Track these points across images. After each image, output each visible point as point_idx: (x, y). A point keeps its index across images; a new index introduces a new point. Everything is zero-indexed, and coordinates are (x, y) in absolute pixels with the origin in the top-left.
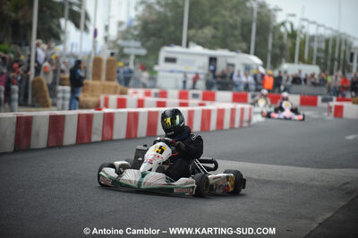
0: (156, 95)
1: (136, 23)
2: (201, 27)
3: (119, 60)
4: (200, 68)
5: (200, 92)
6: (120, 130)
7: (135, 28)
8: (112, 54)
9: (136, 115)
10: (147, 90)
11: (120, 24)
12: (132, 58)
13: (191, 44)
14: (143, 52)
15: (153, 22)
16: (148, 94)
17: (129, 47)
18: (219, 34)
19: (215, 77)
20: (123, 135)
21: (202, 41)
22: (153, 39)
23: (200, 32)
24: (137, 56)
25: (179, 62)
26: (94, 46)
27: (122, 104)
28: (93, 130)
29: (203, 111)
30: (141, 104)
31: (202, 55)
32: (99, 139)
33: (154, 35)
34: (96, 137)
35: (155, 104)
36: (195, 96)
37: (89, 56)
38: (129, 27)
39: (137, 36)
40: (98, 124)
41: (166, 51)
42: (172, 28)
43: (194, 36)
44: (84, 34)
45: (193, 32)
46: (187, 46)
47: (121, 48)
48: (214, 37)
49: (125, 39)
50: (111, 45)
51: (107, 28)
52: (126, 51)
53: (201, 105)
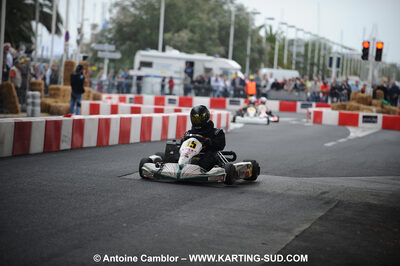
0: (131, 100)
1: (110, 26)
2: (178, 31)
3: (92, 65)
4: (176, 72)
5: (176, 98)
6: (90, 138)
7: (110, 31)
8: (85, 58)
9: (107, 122)
10: (122, 95)
11: (94, 26)
12: (106, 62)
13: (167, 47)
14: (118, 56)
15: (128, 25)
16: (122, 100)
17: (102, 51)
18: (196, 37)
19: (193, 82)
20: (94, 143)
21: (179, 44)
22: (128, 43)
23: (176, 35)
24: (112, 60)
25: (154, 66)
26: (66, 50)
27: (95, 110)
28: (62, 138)
29: (178, 117)
30: (114, 110)
31: (179, 59)
32: (69, 147)
33: (129, 39)
34: (65, 145)
35: (129, 110)
36: (172, 101)
37: (61, 60)
38: (104, 31)
39: (111, 39)
40: (67, 131)
41: (141, 56)
42: (148, 31)
43: (170, 39)
44: (56, 37)
45: (168, 35)
46: (164, 50)
47: (95, 52)
48: (191, 40)
49: (100, 42)
50: (84, 49)
51: (80, 31)
52: (100, 54)
53: (176, 111)
